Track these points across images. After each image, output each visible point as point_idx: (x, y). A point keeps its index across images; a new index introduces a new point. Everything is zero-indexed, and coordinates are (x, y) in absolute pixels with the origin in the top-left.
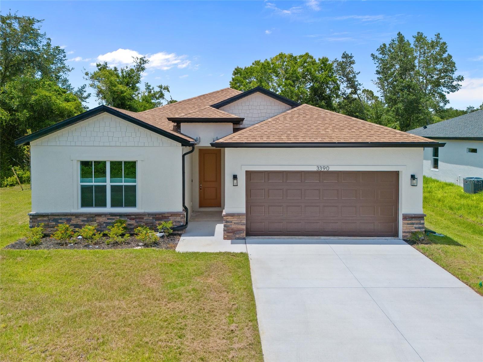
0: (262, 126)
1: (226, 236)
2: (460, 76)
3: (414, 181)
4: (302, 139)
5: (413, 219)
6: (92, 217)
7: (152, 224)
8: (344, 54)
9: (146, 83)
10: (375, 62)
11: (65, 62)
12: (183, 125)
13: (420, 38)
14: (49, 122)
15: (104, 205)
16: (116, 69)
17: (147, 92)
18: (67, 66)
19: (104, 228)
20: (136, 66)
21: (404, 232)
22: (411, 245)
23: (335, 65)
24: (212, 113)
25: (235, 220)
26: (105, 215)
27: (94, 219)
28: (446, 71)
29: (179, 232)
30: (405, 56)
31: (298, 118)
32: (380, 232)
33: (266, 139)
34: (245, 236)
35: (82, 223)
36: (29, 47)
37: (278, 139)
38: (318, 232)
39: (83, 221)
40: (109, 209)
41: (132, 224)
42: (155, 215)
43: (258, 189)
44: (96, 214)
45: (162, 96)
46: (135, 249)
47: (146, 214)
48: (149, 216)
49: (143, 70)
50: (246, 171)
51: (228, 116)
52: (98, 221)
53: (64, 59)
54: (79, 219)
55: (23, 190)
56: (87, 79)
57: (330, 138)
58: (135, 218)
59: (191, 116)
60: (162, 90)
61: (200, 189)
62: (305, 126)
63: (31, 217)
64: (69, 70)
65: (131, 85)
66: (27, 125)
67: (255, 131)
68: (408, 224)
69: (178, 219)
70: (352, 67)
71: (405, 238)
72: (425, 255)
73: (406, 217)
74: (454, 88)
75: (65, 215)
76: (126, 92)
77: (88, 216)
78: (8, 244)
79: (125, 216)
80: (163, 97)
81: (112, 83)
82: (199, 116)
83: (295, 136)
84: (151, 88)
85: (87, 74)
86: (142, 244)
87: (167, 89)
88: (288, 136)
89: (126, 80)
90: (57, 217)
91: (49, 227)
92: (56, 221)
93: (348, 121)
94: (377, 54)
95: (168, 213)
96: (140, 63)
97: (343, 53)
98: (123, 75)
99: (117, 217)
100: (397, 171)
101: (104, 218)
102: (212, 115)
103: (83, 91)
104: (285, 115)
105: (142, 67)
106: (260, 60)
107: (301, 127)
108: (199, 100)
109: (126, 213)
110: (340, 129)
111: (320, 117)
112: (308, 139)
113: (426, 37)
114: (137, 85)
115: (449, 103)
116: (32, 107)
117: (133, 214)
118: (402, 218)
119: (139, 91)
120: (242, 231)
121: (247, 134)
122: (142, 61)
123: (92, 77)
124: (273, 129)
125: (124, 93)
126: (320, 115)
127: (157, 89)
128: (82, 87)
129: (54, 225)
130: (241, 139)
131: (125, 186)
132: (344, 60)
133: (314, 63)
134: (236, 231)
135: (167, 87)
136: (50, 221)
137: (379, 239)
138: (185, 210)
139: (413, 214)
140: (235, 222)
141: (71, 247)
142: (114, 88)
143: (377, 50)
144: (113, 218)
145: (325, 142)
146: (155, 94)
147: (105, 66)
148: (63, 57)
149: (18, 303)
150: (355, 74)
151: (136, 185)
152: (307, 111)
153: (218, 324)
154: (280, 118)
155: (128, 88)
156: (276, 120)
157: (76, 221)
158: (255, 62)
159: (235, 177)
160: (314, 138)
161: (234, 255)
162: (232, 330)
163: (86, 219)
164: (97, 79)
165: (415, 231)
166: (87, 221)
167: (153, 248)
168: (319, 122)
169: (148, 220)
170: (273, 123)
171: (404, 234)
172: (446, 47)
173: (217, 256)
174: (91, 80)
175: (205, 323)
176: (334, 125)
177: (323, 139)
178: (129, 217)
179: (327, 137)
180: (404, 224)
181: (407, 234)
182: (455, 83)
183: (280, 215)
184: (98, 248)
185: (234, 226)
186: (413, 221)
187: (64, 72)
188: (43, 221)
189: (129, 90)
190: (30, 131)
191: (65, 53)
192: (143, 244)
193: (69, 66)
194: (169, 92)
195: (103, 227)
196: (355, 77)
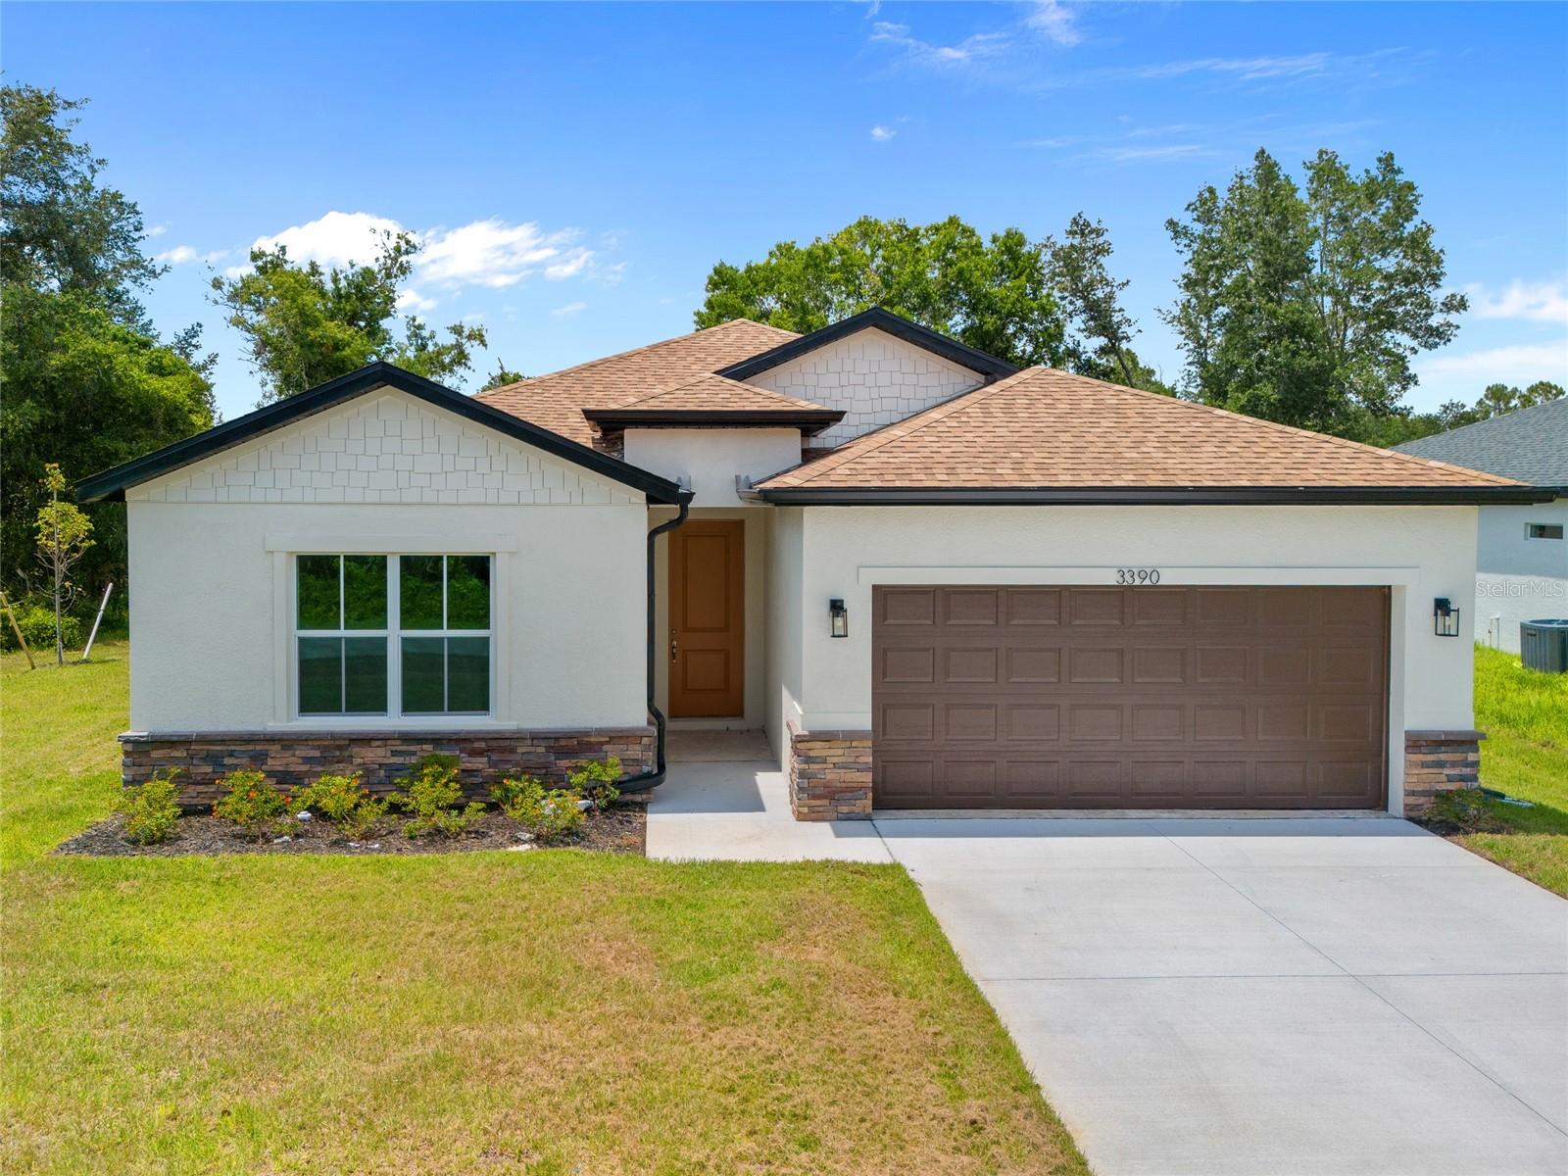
0: (915, 434)
1: (806, 810)
2: (1453, 295)
3: (1447, 618)
4: (1070, 478)
5: (1443, 749)
6: (340, 748)
7: (544, 771)
8: (1075, 222)
9: (411, 316)
10: (1181, 247)
11: (138, 246)
12: (631, 436)
13: (1328, 172)
14: (106, 441)
15: (379, 706)
16: (314, 269)
17: (413, 348)
18: (149, 259)
19: (379, 783)
20: (382, 260)
21: (1409, 793)
22: (1443, 836)
23: (1046, 256)
24: (729, 396)
25: (836, 753)
26: (384, 738)
27: (346, 754)
28: (1411, 277)
29: (638, 798)
30: (1281, 227)
31: (1030, 411)
32: (1324, 794)
33: (945, 477)
34: (869, 810)
35: (305, 768)
36: (34, 191)
37: (987, 477)
38: (1115, 794)
39: (307, 760)
40: (394, 720)
41: (477, 771)
42: (557, 739)
43: (913, 650)
44: (354, 737)
45: (461, 358)
46: (513, 853)
47: (524, 736)
48: (535, 742)
49: (403, 273)
50: (875, 588)
51: (784, 404)
52: (360, 761)
53: (135, 235)
54: (294, 756)
55: (33, 668)
56: (216, 302)
57: (1163, 472)
58: (488, 751)
59: (659, 404)
60: (464, 341)
61: (673, 656)
62: (1063, 434)
63: (129, 748)
64: (154, 274)
65: (362, 324)
66: (32, 454)
67: (897, 452)
68: (1424, 765)
69: (635, 751)
70: (1101, 265)
71: (1412, 814)
72: (1505, 867)
73: (1417, 742)
74: (1436, 336)
75: (244, 741)
76: (348, 345)
77: (326, 743)
78: (65, 840)
79: (453, 743)
80: (466, 365)
81: (307, 316)
82: (687, 404)
83: (1040, 466)
84: (425, 333)
85: (217, 284)
86: (528, 835)
87: (478, 337)
88: (1017, 466)
89: (348, 308)
90: (219, 748)
91: (190, 781)
92: (214, 759)
93: (1202, 420)
94: (1186, 219)
95: (600, 732)
96: (398, 249)
97: (1074, 219)
98: (338, 289)
99: (425, 747)
100: (1384, 587)
101: (381, 752)
102: (732, 400)
103: (190, 344)
104: (983, 401)
105: (401, 265)
106: (794, 242)
107: (1050, 439)
108: (655, 359)
109: (455, 734)
110: (1185, 445)
111: (1102, 407)
112: (1091, 477)
113: (1347, 168)
114: (385, 323)
115: (1416, 383)
116: (51, 390)
117: (481, 736)
118: (1403, 746)
119: (389, 344)
120: (861, 792)
121: (873, 460)
122: (403, 243)
123: (234, 297)
124: (957, 444)
125: (343, 349)
126: (1103, 402)
127: (449, 339)
128: (186, 334)
129: (208, 774)
130: (861, 478)
131: (449, 639)
132: (1077, 241)
133: (976, 249)
134: (841, 792)
135: (479, 330)
136: (195, 762)
137: (1324, 816)
138: (655, 721)
139: (1443, 732)
140: (835, 760)
141: (287, 847)
142: (312, 333)
143: (1187, 209)
144: (412, 748)
145: (1150, 485)
146: (439, 354)
147: (278, 257)
148: (131, 228)
149: (183, 1035)
150: (1112, 286)
151: (488, 638)
152: (1054, 389)
153: (915, 1102)
154: (967, 410)
155: (357, 332)
156: (955, 415)
157: (285, 761)
158: (779, 247)
159: (837, 607)
160: (1108, 472)
161: (862, 870)
162: (974, 1122)
163: (317, 754)
164: (250, 303)
165: (1447, 790)
166: (323, 760)
167: (572, 848)
168: (1105, 423)
169: (531, 757)
170: (948, 424)
171: (1411, 800)
172: (1416, 201)
173: (802, 873)
174: (230, 303)
175: (868, 1095)
176: (1160, 432)
177: (1139, 478)
178: (468, 746)
179: (1151, 472)
180: (1409, 764)
181: (1422, 800)
182: (1436, 320)
183: (987, 737)
184: (380, 851)
185: (831, 776)
186: (1443, 757)
187: (135, 280)
188: (175, 761)
189: (361, 337)
190: (55, 468)
191: (140, 216)
192: (533, 836)
193: (152, 259)
194: (486, 346)
195: (376, 781)
196: (1110, 297)
